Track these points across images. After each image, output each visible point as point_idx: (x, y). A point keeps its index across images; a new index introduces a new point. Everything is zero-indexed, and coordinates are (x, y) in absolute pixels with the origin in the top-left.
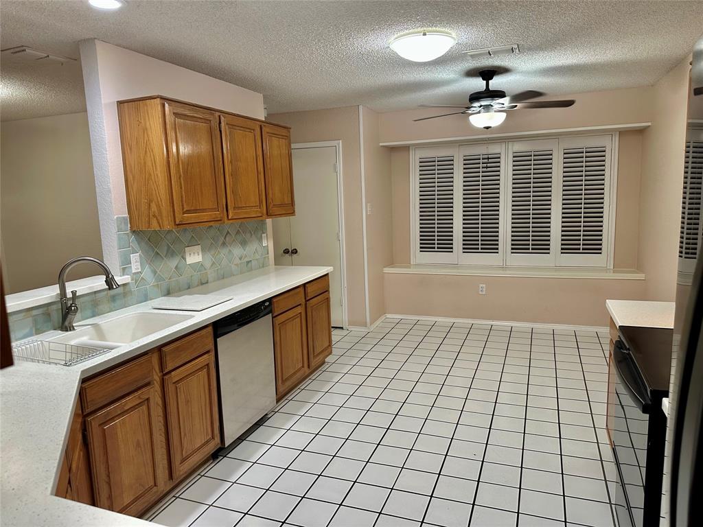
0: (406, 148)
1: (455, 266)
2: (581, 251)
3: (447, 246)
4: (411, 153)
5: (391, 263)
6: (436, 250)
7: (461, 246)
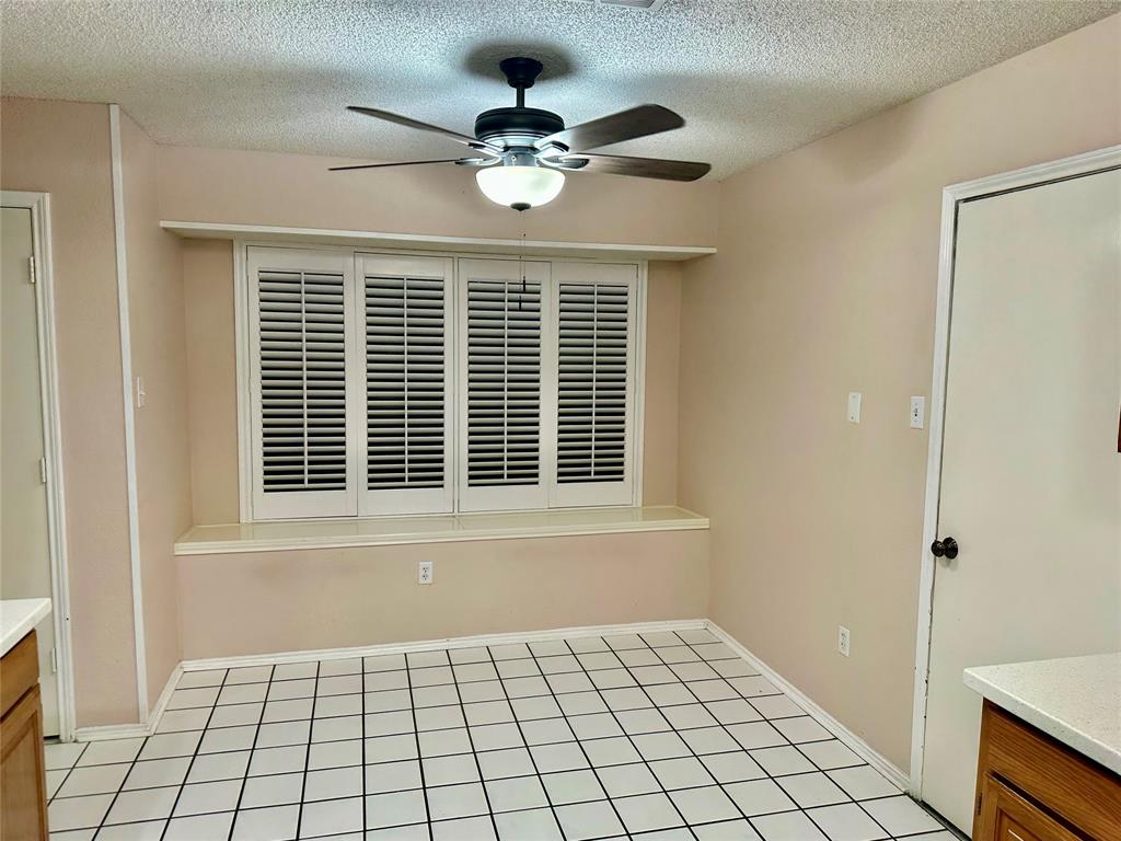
0: (225, 243)
1: (352, 521)
2: (593, 477)
3: (330, 475)
4: (239, 256)
5: (189, 525)
6: (306, 485)
7: (365, 476)
